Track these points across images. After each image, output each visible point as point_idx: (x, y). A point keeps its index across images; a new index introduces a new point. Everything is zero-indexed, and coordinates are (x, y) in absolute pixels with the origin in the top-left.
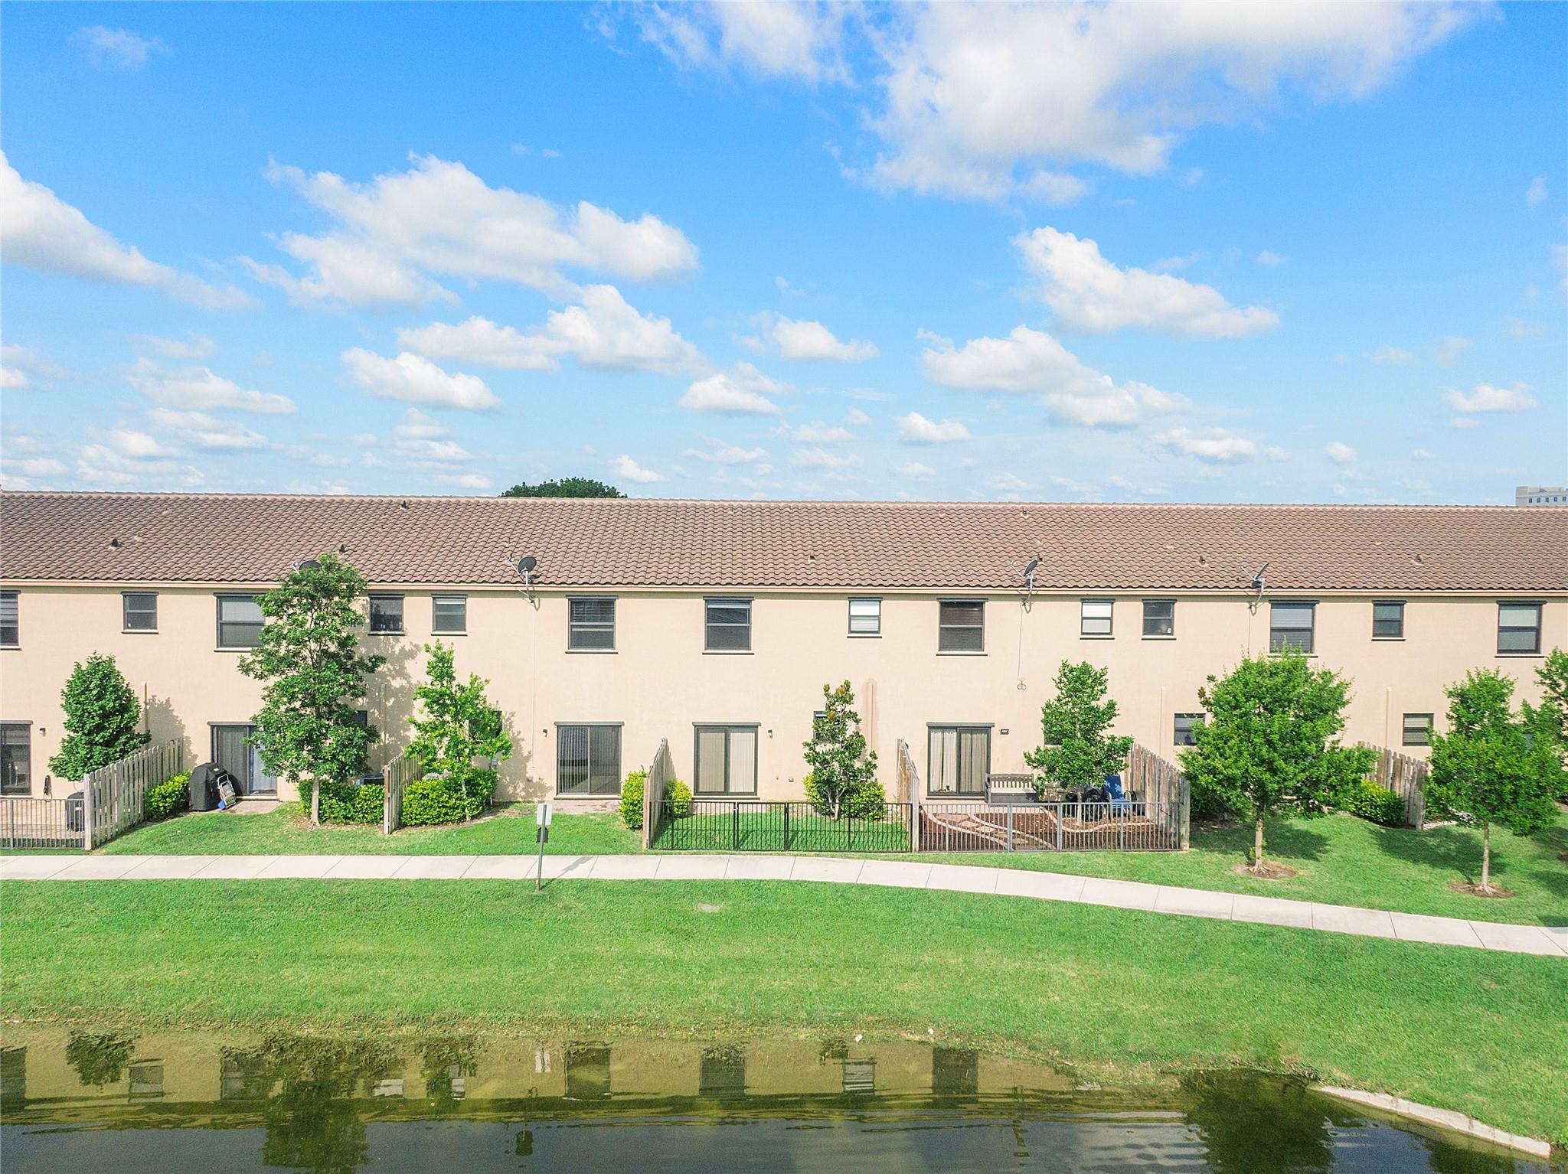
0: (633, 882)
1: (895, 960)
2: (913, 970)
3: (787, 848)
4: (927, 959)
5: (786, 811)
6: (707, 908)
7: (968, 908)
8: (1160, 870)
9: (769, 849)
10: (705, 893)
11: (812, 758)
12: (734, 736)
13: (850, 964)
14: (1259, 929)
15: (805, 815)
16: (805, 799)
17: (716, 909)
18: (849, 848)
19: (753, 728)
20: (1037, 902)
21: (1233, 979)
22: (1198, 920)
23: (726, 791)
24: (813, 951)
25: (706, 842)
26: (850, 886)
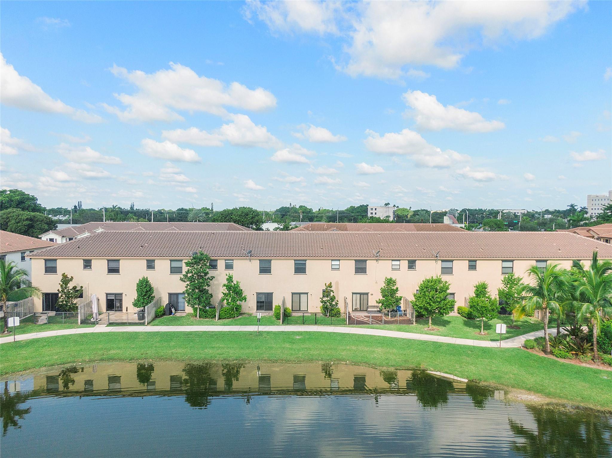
0: (279, 331)
1: (341, 348)
2: (345, 350)
3: (316, 324)
4: (348, 348)
5: (316, 315)
6: (298, 337)
7: (358, 337)
8: (406, 329)
9: (312, 324)
10: (297, 334)
11: (322, 302)
12: (302, 295)
13: (331, 349)
14: (424, 341)
15: (320, 316)
16: (320, 312)
17: (300, 337)
18: (331, 324)
19: (307, 293)
20: (375, 336)
21: (415, 351)
22: (411, 340)
23: (300, 310)
24: (322, 346)
25: (296, 322)
26: (331, 332)
